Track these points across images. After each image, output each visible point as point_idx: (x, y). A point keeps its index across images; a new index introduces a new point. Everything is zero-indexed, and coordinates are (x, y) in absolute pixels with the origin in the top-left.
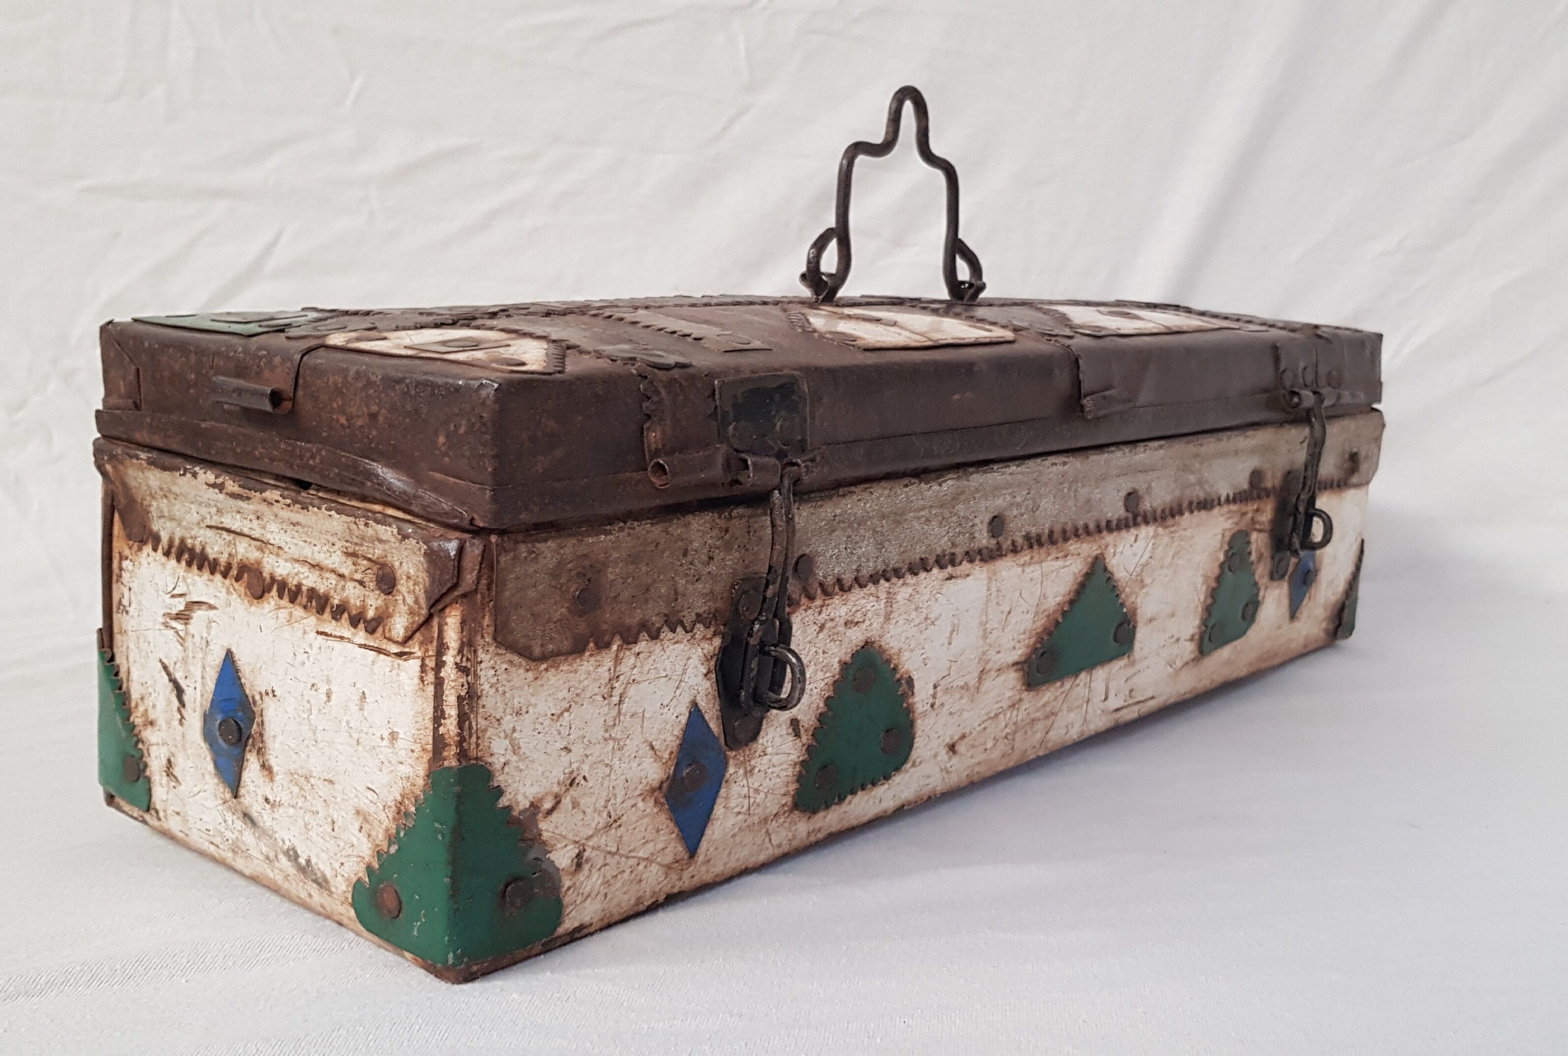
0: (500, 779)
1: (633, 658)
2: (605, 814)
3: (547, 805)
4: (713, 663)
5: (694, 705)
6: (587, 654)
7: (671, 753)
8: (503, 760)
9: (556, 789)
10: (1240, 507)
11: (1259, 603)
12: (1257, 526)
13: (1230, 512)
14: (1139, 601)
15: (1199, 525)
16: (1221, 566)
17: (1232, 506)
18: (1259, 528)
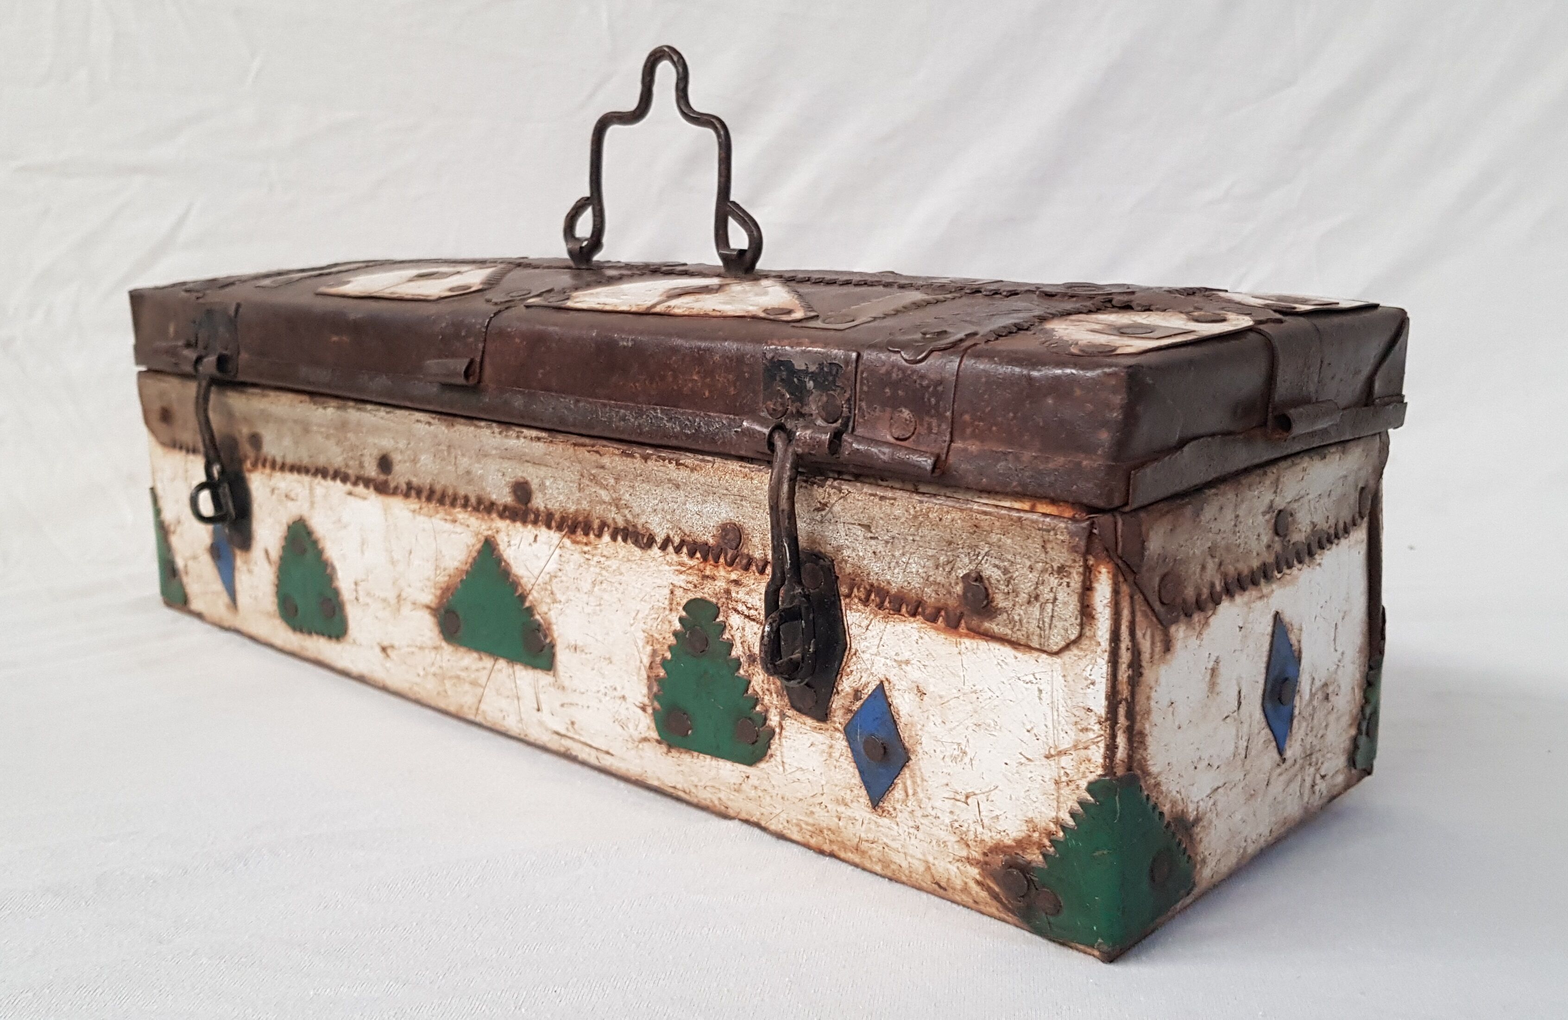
10: (702, 566)
11: (772, 733)
12: (741, 607)
13: (682, 564)
14: (553, 616)
15: (629, 560)
16: (676, 634)
17: (684, 557)
18: (746, 613)
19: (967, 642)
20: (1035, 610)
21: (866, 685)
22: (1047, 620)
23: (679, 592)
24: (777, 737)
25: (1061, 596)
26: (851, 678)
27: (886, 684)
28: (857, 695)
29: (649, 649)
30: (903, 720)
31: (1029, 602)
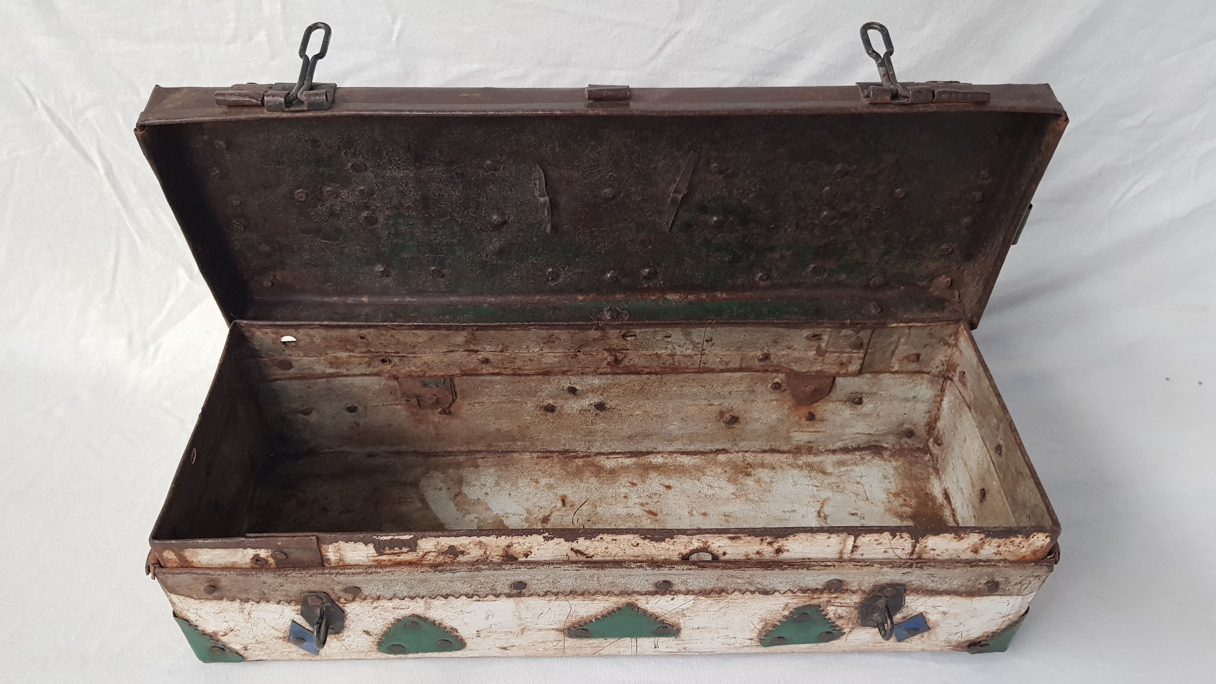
0: (196, 623)
1: (250, 605)
2: (254, 640)
3: (222, 634)
4: (299, 612)
5: (293, 621)
6: (224, 600)
7: (285, 631)
8: (195, 619)
9: (224, 631)
10: (811, 595)
11: (844, 633)
12: (836, 604)
13: (797, 596)
14: (681, 621)
15: (753, 598)
16: (784, 617)
17: (798, 594)
18: (839, 604)
19: (978, 598)
20: (1019, 586)
21: (911, 615)
22: (1023, 588)
23: (790, 605)
24: (846, 635)
25: (1033, 583)
26: (902, 614)
27: (924, 614)
28: (904, 618)
29: (762, 623)
30: (931, 621)
31: (1015, 585)
